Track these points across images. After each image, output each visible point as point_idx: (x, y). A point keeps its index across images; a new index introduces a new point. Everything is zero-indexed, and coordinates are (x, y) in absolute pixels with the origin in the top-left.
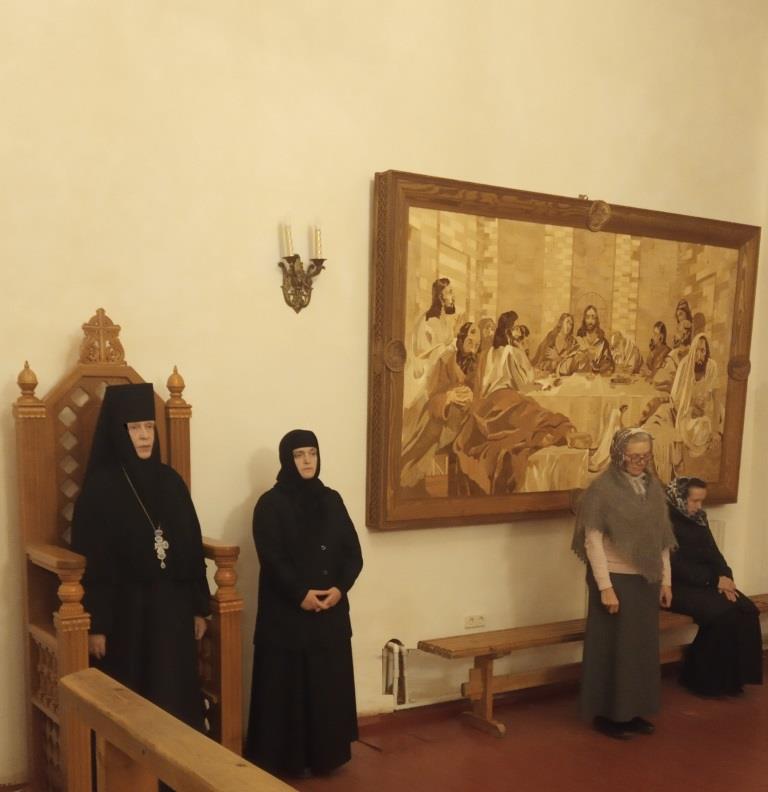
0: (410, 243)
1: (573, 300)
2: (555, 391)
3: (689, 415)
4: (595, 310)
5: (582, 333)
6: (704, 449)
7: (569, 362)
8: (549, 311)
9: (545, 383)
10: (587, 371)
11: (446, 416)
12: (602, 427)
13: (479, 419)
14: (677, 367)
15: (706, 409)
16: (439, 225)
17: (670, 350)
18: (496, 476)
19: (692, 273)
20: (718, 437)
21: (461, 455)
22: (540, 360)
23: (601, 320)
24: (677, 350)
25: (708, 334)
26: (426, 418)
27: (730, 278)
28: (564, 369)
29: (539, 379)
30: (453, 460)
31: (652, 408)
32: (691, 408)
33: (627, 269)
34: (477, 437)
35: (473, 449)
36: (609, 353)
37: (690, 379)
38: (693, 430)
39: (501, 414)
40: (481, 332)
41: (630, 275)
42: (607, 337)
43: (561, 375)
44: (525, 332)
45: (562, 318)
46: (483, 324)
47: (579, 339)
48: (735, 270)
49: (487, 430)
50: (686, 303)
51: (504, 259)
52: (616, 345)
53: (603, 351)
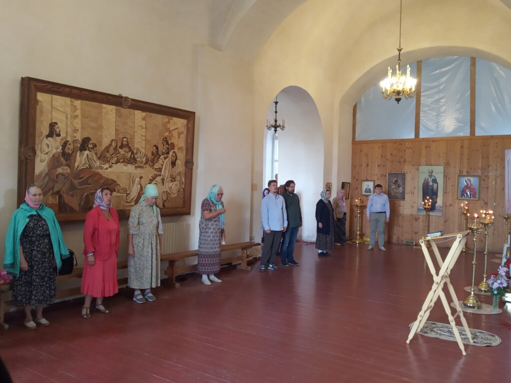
0: (37, 107)
1: (116, 134)
2: (110, 170)
3: (170, 181)
4: (127, 139)
5: (121, 147)
6: (176, 194)
7: (116, 158)
8: (107, 137)
9: (107, 166)
10: (124, 163)
11: (57, 178)
12: (131, 185)
13: (73, 180)
14: (163, 162)
15: (176, 179)
16: (52, 101)
17: (161, 156)
18: (82, 204)
19: (168, 127)
20: (182, 190)
21: (65, 196)
22: (102, 157)
23: (129, 143)
24: (163, 156)
25: (176, 150)
26: (47, 179)
27: (184, 130)
28: (114, 160)
30: (61, 197)
31: (154, 178)
32: (170, 179)
33: (140, 124)
34: (72, 187)
35: (71, 193)
36: (134, 156)
37: (169, 167)
38: (171, 187)
39: (84, 178)
40: (74, 145)
41: (141, 126)
42: (132, 149)
43: (112, 163)
44: (95, 146)
45: (112, 141)
46: (75, 141)
47: (120, 150)
48: (186, 128)
49: (77, 184)
50: (166, 138)
51: (84, 116)
52: (137, 153)
53: (131, 155)
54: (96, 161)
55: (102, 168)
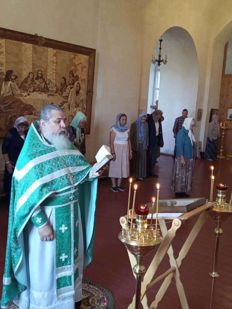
1: (33, 68)
2: (28, 97)
3: (74, 107)
4: (41, 72)
7: (33, 87)
8: (26, 70)
9: (25, 94)
10: (39, 91)
13: (0, 105)
14: (70, 91)
15: (80, 105)
17: (67, 86)
18: (7, 124)
19: (74, 62)
22: (22, 87)
23: (43, 75)
24: (70, 86)
25: (80, 82)
27: (86, 64)
28: (31, 90)
29: (21, 93)
32: (75, 105)
33: (52, 60)
36: (47, 86)
37: (74, 96)
39: (8, 104)
42: (46, 81)
43: (30, 92)
44: (16, 77)
45: (30, 73)
46: (1, 73)
47: (36, 81)
48: (88, 63)
49: (3, 109)
50: (72, 72)
51: (8, 52)
52: (49, 83)
53: (45, 85)
54: (17, 90)
55: (22, 95)
